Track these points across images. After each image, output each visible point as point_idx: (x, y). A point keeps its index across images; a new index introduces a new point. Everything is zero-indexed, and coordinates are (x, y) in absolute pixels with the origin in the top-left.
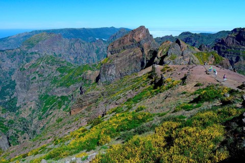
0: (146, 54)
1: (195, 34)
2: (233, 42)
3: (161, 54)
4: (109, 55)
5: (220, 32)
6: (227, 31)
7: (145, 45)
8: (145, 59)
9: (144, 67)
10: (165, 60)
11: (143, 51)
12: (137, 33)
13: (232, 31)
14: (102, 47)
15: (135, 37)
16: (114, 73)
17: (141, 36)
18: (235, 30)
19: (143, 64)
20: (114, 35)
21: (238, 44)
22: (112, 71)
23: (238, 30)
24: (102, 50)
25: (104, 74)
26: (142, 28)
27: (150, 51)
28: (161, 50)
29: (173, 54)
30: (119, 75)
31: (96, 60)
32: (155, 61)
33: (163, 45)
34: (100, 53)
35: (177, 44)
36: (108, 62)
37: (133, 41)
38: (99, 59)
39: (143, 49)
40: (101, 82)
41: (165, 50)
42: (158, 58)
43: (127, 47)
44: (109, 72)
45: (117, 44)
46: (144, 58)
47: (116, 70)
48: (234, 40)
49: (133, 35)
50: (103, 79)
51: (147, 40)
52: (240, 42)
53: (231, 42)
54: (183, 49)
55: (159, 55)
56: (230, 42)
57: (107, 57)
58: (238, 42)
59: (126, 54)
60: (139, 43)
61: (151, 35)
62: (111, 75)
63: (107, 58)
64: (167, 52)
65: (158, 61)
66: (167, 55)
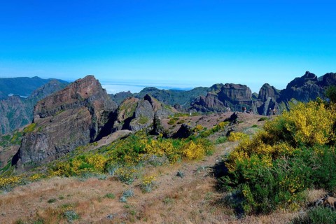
0: (98, 117)
1: (163, 91)
2: (215, 101)
3: (123, 116)
4: (37, 118)
5: (196, 89)
6: (206, 88)
7: (96, 103)
8: (97, 125)
9: (95, 137)
10: (132, 124)
11: (92, 112)
12: (82, 85)
13: (211, 88)
14: (18, 108)
15: (80, 91)
16: (45, 147)
17: (89, 90)
18: (215, 87)
19: (92, 132)
20: (39, 89)
21: (221, 104)
22: (42, 145)
23: (218, 87)
24: (18, 113)
25: (28, 150)
26: (90, 79)
27: (105, 112)
28: (124, 111)
29: (143, 115)
30: (54, 151)
31: (8, 128)
32: (114, 127)
33: (126, 102)
34: (15, 117)
35: (147, 101)
36: (35, 130)
37: (77, 97)
38: (13, 127)
39: (93, 110)
40: (22, 163)
41: (129, 111)
42: (119, 122)
43: (68, 106)
44: (37, 147)
45: (51, 101)
46: (94, 124)
47: (48, 142)
48: (217, 100)
49: (77, 88)
50: (26, 159)
51: (99, 96)
52: (224, 102)
53: (213, 102)
54: (156, 109)
55: (120, 117)
56: (211, 102)
57: (33, 122)
58: (222, 103)
59: (66, 117)
60: (86, 100)
61: (104, 90)
62: (39, 151)
63: (34, 124)
64: (134, 113)
65: (121, 126)
66: (134, 117)
